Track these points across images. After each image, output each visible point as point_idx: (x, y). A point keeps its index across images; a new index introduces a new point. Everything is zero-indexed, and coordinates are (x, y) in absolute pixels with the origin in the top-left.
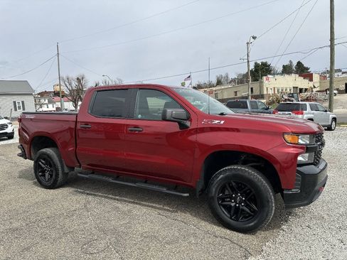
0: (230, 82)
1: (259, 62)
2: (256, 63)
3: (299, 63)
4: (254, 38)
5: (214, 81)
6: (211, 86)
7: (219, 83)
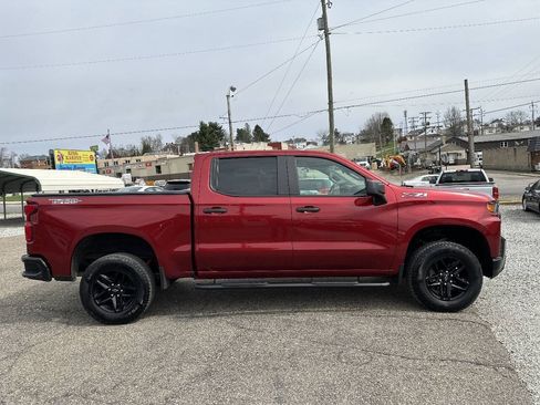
0: (165, 149)
1: (207, 122)
2: (202, 123)
3: (257, 127)
4: (233, 89)
5: (139, 147)
6: (134, 153)
7: (147, 149)
